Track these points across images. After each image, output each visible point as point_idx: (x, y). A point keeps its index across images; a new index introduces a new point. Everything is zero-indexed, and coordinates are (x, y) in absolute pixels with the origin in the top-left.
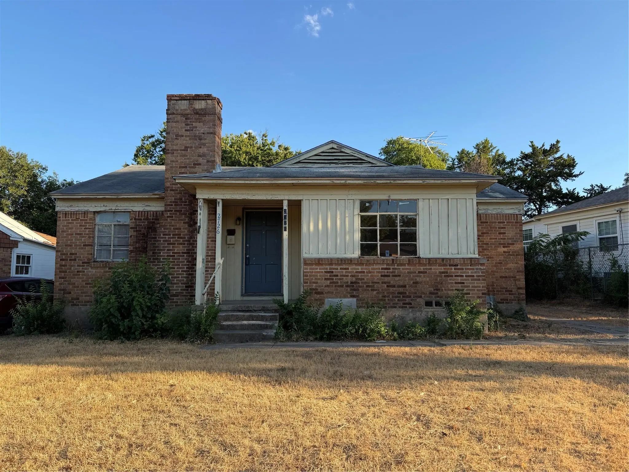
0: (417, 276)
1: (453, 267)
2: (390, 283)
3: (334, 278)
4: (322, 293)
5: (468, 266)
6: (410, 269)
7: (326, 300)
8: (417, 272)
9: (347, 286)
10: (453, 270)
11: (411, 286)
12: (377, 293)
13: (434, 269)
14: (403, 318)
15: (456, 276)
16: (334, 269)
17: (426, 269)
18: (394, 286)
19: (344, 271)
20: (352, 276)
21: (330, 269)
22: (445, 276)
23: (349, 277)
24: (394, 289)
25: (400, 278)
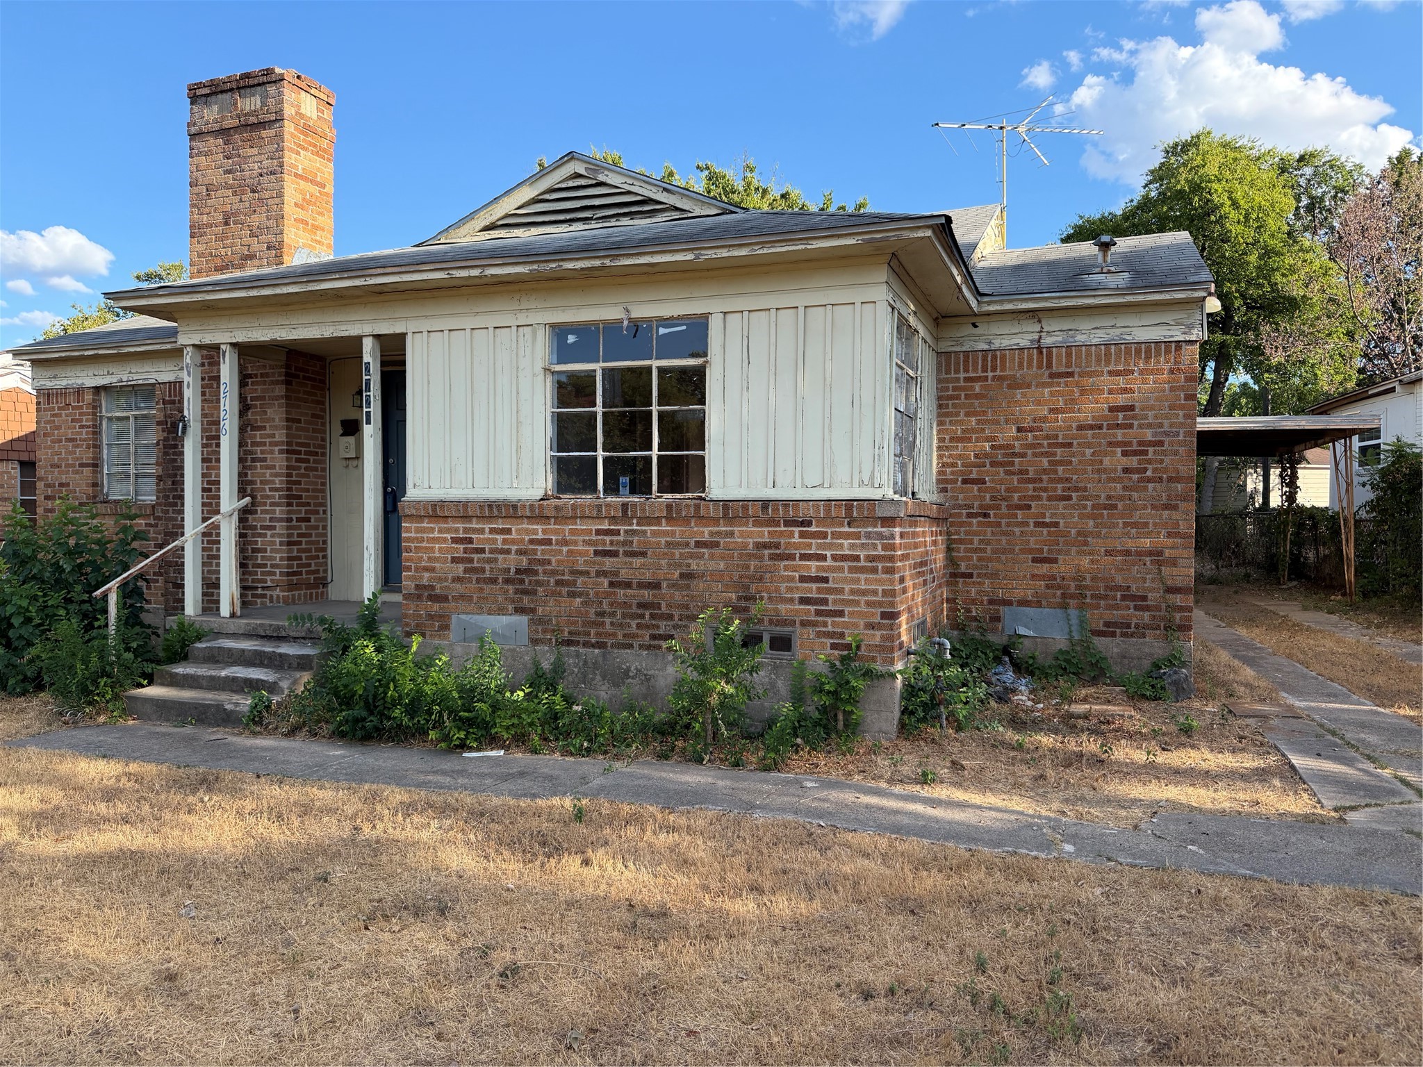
0: (692, 556)
1: (797, 530)
2: (616, 574)
3: (476, 556)
4: (444, 599)
5: (843, 526)
6: (674, 533)
7: (454, 617)
8: (692, 544)
9: (507, 581)
10: (796, 539)
11: (673, 586)
12: (585, 604)
13: (742, 535)
14: (648, 680)
15: (804, 557)
16: (474, 531)
17: (719, 533)
18: (628, 585)
19: (499, 537)
20: (520, 552)
21: (466, 530)
22: (772, 557)
23: (512, 556)
24: (629, 592)
25: (647, 561)
